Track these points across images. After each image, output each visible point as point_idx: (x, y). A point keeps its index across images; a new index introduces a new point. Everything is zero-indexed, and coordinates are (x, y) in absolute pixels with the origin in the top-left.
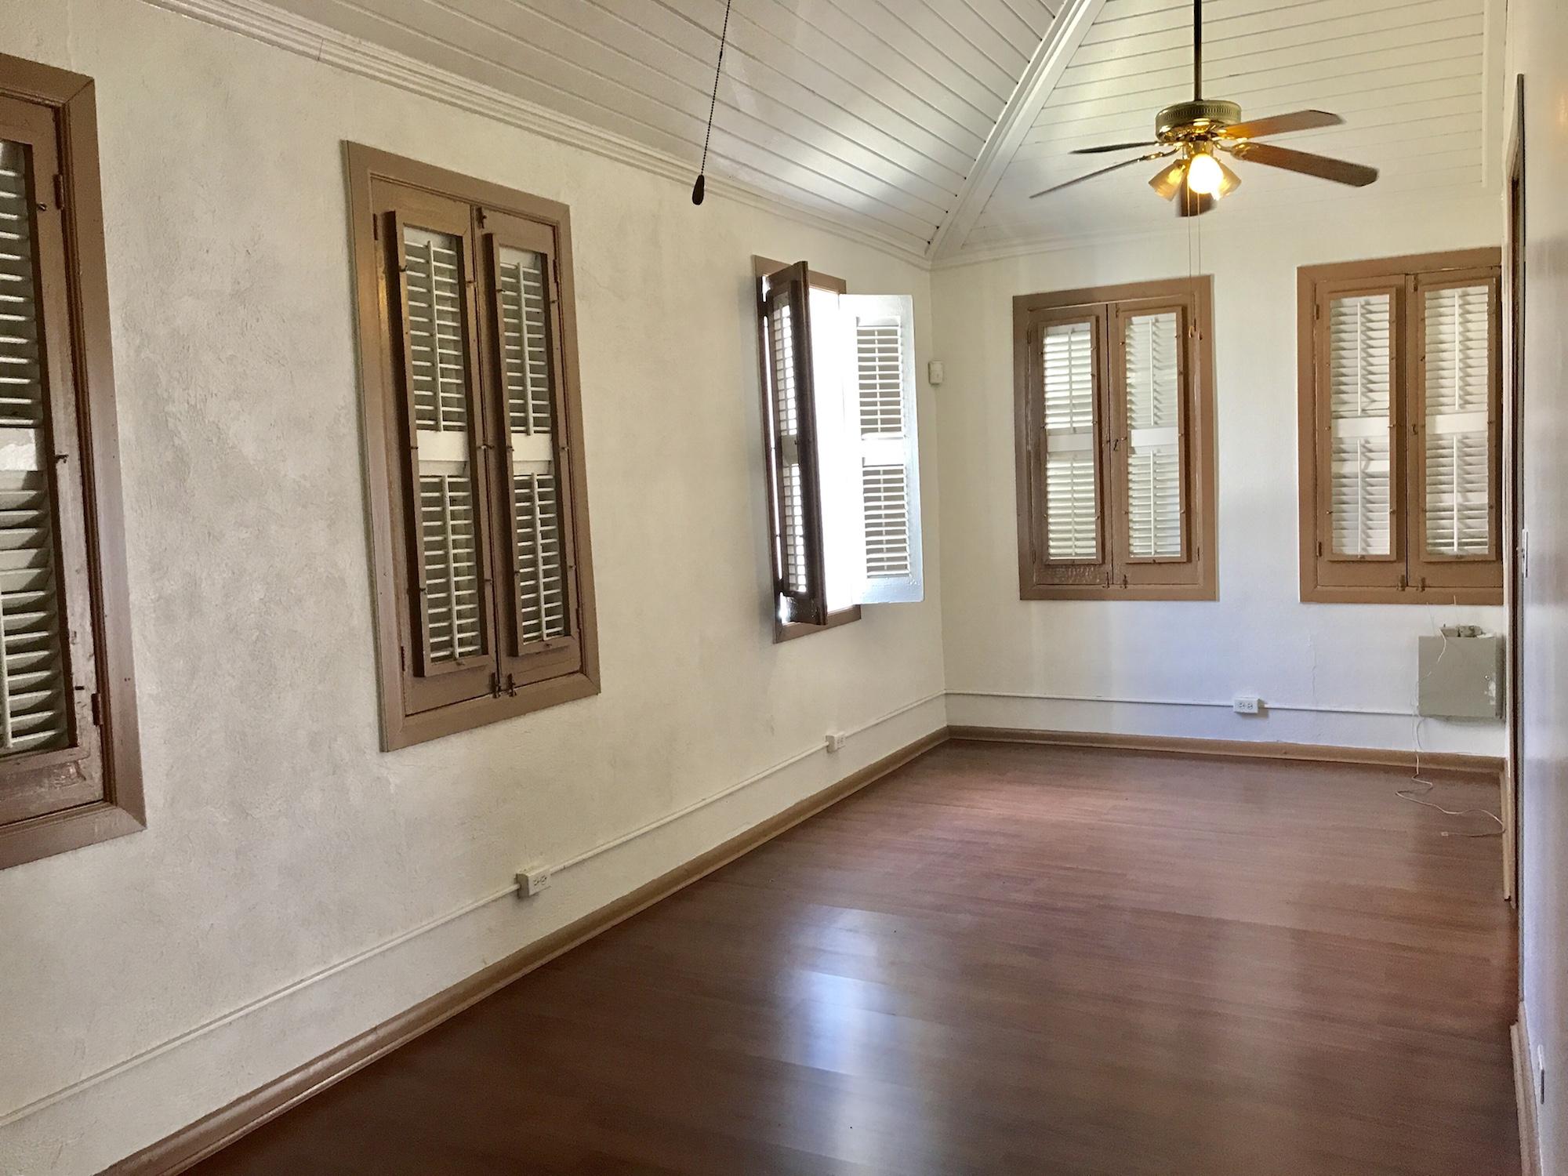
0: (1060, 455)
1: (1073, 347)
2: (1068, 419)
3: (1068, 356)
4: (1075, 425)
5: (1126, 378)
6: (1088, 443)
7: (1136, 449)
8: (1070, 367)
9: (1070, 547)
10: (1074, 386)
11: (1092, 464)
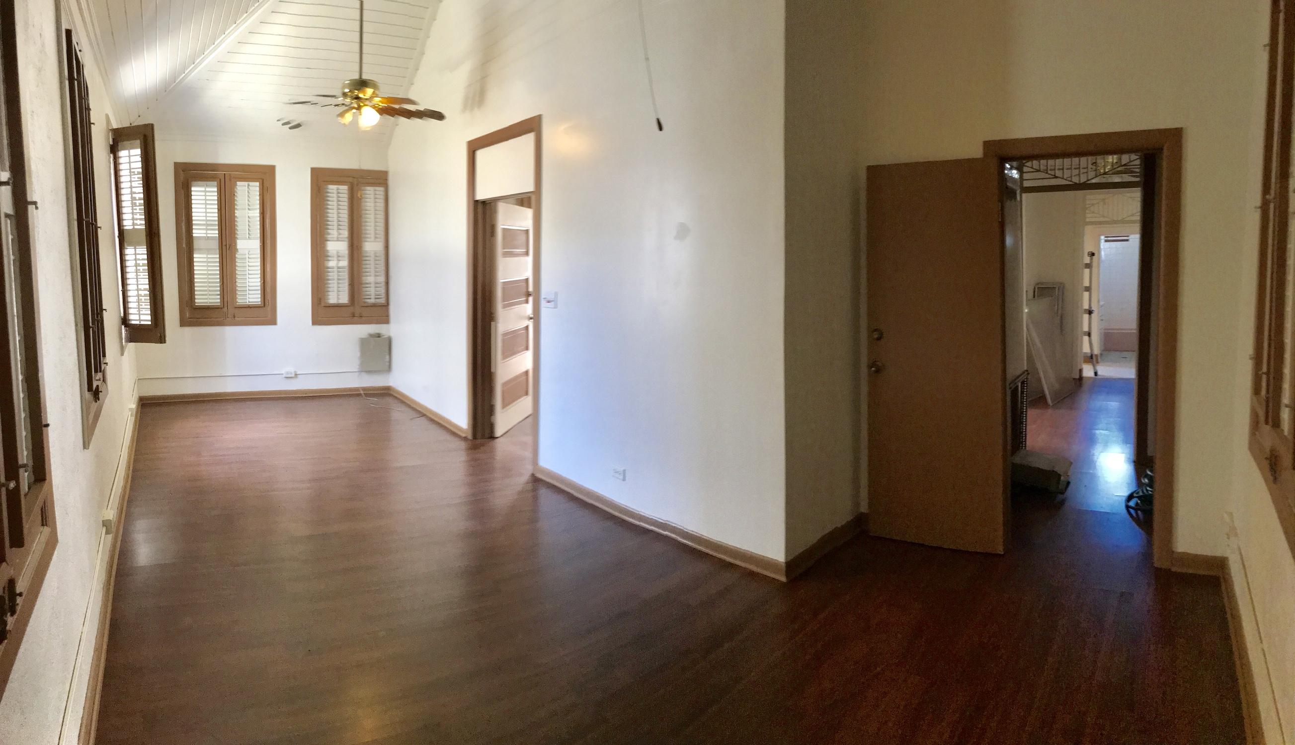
0: (200, 250)
1: (207, 194)
2: (205, 232)
3: (204, 198)
4: (208, 235)
5: (234, 213)
6: (215, 245)
7: (239, 250)
8: (206, 204)
9: (207, 299)
10: (208, 215)
11: (218, 256)
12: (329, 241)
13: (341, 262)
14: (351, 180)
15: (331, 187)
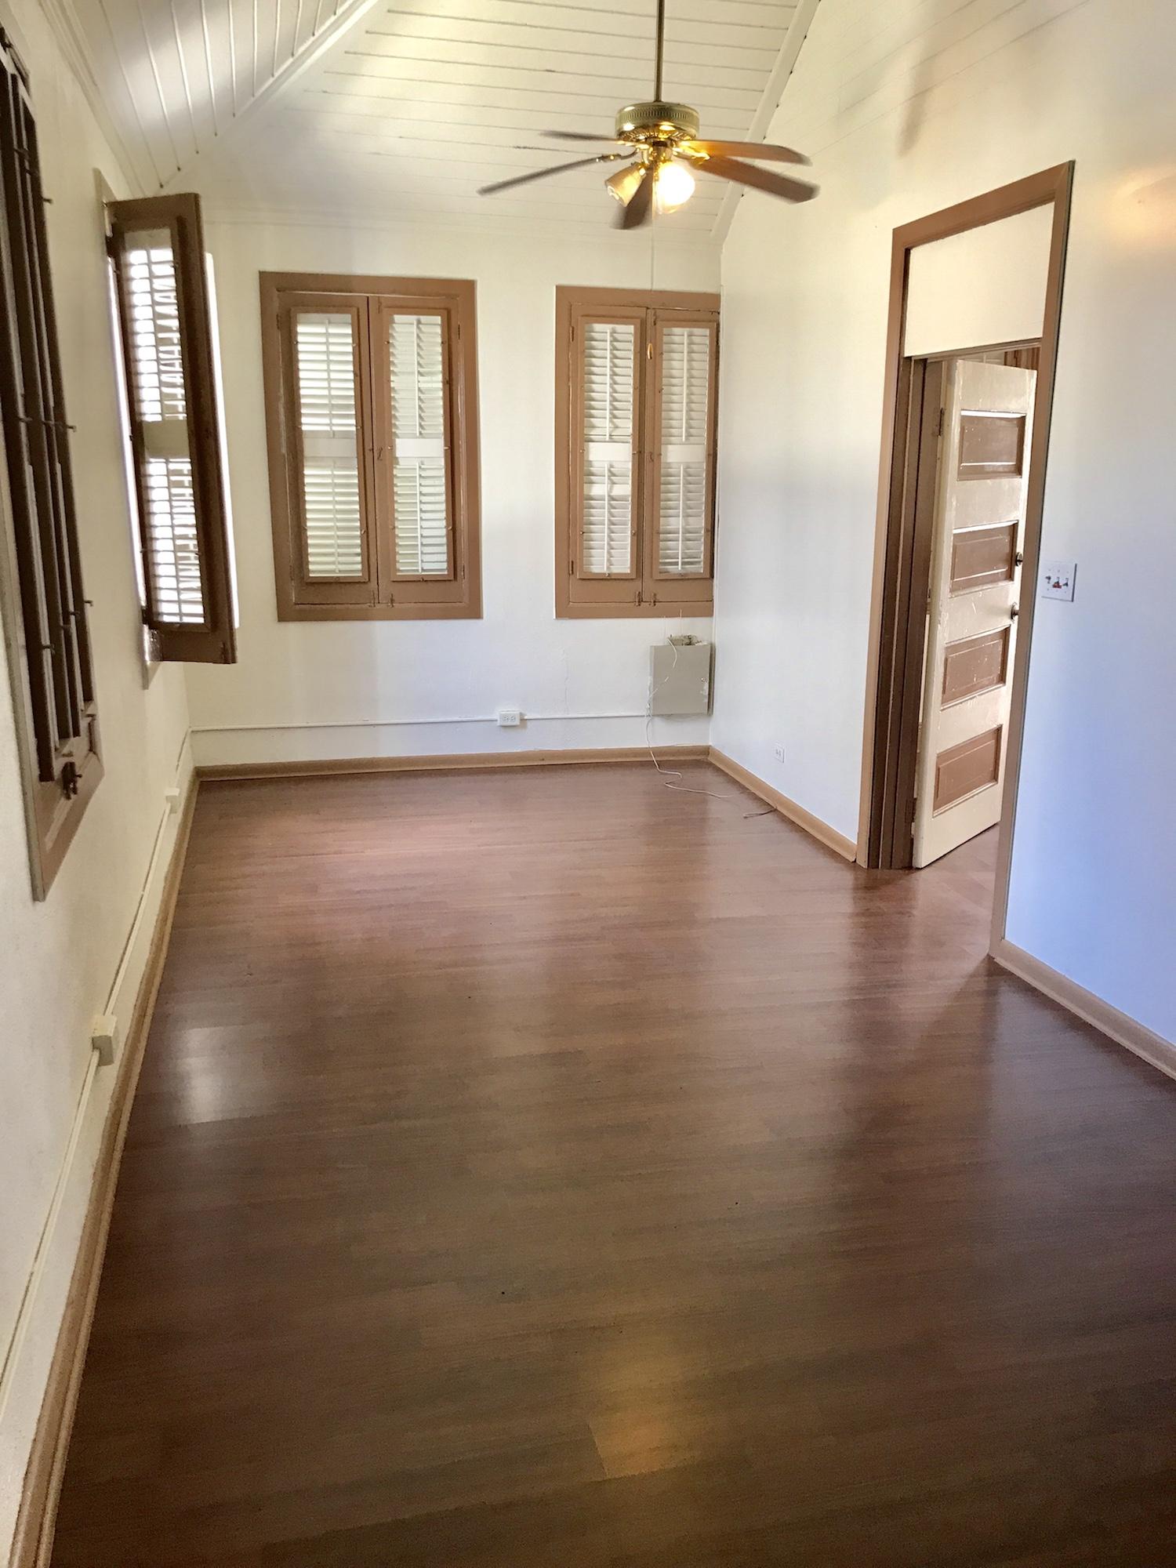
0: (320, 461)
1: (331, 340)
2: (326, 421)
4: (334, 428)
5: (389, 381)
6: (350, 448)
7: (400, 460)
8: (329, 362)
9: (333, 563)
10: (333, 385)
11: (356, 473)
12: (593, 441)
13: (616, 487)
14: (642, 312)
15: (598, 327)
